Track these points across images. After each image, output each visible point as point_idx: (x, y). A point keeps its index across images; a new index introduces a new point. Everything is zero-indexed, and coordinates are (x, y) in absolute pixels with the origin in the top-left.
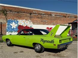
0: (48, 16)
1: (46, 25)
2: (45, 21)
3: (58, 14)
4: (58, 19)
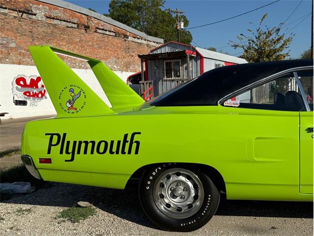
1: (13, 63)
2: (4, 42)
3: (57, 11)
4: (62, 35)
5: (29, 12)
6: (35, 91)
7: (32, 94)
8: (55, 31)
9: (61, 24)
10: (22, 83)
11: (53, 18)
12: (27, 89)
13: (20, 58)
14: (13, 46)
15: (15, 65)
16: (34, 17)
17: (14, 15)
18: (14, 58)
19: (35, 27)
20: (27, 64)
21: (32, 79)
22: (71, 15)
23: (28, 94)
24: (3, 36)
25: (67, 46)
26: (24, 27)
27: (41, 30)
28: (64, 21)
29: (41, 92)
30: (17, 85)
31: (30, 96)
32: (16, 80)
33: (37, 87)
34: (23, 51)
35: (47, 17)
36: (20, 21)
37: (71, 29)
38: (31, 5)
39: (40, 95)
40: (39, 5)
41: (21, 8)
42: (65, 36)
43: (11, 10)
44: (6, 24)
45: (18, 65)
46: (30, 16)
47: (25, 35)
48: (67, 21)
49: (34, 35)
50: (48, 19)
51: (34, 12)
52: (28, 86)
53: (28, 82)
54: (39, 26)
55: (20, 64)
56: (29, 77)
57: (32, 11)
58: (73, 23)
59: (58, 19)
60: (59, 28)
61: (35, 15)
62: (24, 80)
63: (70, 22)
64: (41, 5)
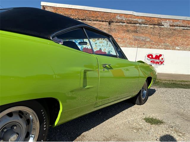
0: (152, 26)
1: (147, 48)
2: (144, 39)
3: (178, 22)
4: (179, 34)
5: (160, 24)
6: (157, 61)
7: (155, 62)
8: (174, 32)
9: (179, 28)
10: (150, 57)
11: (175, 26)
12: (153, 60)
13: (151, 46)
14: (148, 40)
15: (148, 49)
16: (162, 27)
17: (151, 27)
18: (148, 46)
19: (162, 31)
20: (155, 48)
21: (156, 55)
22: (188, 23)
23: (153, 62)
24: (144, 36)
25: (182, 39)
26: (155, 32)
27: (165, 32)
28: (182, 26)
29: (161, 62)
30: (147, 58)
31: (154, 63)
32: (148, 55)
33: (159, 59)
34: (153, 43)
35: (170, 26)
36: (153, 29)
37: (187, 30)
38: (161, 21)
39: (160, 63)
40: (166, 20)
41: (155, 23)
42: (181, 34)
43: (150, 24)
44: (146, 31)
45: (150, 49)
46: (160, 26)
47: (155, 35)
48: (184, 27)
49: (161, 35)
50: (171, 27)
51: (163, 24)
52: (154, 58)
53: (154, 56)
54: (164, 31)
55: (151, 48)
56: (155, 54)
57: (161, 24)
58: (188, 27)
59: (178, 26)
60: (178, 31)
61: (163, 25)
62: (152, 55)
63: (186, 27)
64: (168, 21)
